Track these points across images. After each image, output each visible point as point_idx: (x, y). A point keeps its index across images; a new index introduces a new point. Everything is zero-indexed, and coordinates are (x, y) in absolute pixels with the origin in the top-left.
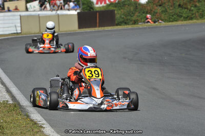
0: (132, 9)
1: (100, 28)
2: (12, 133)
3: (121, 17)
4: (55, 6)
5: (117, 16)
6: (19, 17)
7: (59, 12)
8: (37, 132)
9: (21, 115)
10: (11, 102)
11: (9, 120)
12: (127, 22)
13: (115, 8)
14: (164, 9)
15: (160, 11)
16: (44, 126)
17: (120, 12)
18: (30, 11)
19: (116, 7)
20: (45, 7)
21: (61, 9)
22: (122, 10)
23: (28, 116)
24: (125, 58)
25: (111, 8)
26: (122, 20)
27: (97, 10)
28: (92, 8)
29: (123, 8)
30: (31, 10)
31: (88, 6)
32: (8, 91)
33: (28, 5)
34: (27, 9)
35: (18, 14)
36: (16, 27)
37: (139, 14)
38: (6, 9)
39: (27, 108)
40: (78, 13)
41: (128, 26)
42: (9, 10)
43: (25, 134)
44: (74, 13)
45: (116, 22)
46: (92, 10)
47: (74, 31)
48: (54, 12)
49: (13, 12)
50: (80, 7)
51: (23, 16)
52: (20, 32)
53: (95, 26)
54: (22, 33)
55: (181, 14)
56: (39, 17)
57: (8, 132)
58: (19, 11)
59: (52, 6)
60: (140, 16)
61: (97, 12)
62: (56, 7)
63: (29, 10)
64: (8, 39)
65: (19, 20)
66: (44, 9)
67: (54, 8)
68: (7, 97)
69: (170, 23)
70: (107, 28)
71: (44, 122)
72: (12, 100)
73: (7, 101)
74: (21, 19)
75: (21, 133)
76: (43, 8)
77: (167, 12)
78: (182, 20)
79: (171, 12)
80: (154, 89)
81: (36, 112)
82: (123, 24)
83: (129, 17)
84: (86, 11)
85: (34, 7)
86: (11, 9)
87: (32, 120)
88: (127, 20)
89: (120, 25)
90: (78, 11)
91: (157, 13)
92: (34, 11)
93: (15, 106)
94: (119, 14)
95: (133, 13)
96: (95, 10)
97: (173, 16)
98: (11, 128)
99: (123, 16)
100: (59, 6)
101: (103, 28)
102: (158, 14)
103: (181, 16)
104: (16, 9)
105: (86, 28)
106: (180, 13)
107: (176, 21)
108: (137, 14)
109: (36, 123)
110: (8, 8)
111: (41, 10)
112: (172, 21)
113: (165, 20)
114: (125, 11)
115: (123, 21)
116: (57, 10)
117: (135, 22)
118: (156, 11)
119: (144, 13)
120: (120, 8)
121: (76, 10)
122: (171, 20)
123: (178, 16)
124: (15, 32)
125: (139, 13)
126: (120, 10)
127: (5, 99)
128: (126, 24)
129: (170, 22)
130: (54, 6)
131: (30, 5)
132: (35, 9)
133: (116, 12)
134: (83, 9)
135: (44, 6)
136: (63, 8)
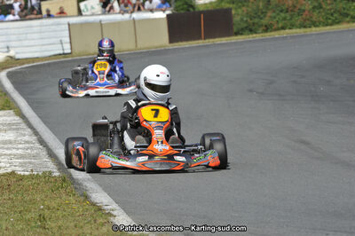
0: (261, 5)
1: (207, 41)
2: (60, 227)
3: (242, 20)
4: (129, 5)
5: (236, 19)
6: (67, 26)
7: (136, 15)
8: (103, 225)
9: (74, 195)
10: (57, 174)
11: (54, 204)
12: (253, 28)
13: (231, 6)
14: (316, 4)
15: (311, 7)
16: (115, 213)
17: (240, 11)
18: (86, 15)
19: (233, 3)
20: (112, 8)
21: (139, 9)
22: (244, 8)
23: (87, 197)
24: (251, 91)
25: (225, 5)
26: (245, 25)
27: (201, 9)
28: (192, 7)
29: (246, 4)
30: (87, 13)
31: (186, 3)
32: (52, 155)
33: (82, 5)
34: (80, 13)
35: (65, 20)
36: (62, 43)
37: (274, 14)
38: (44, 13)
39: (85, 184)
40: (168, 15)
41: (254, 35)
42: (49, 16)
43: (82, 227)
44: (161, 15)
45: (235, 29)
46: (191, 10)
47: (161, 47)
48: (127, 16)
49: (57, 17)
50: (170, 5)
51: (74, 24)
52: (69, 51)
53: (199, 38)
54: (74, 54)
55: (345, 11)
56: (101, 24)
57: (53, 225)
58: (67, 17)
59: (122, 5)
60: (275, 18)
61: (200, 12)
62: (130, 8)
63: (83, 13)
64: (49, 64)
65: (67, 32)
66: (109, 11)
67: (127, 8)
68: (51, 166)
69: (328, 28)
70: (218, 41)
71: (114, 206)
72: (59, 169)
73: (50, 173)
74: (69, 30)
75: (76, 226)
76: (108, 8)
77: (321, 8)
78: (348, 22)
79: (328, 7)
80: (303, 142)
81: (99, 189)
82: (247, 32)
83: (256, 20)
84: (182, 12)
85: (92, 8)
86: (52, 13)
87: (94, 204)
88: (254, 24)
89: (242, 34)
90: (168, 12)
91: (304, 11)
92: (93, 15)
93: (64, 180)
94: (238, 15)
95: (262, 13)
96: (197, 10)
97: (332, 15)
98: (58, 219)
99: (245, 19)
100: (134, 6)
101: (211, 40)
102: (306, 12)
103: (347, 15)
104: (62, 13)
105: (181, 41)
106: (344, 9)
107: (338, 23)
108: (269, 14)
109: (100, 209)
110: (48, 11)
111: (104, 13)
112: (331, 25)
113: (320, 22)
114: (250, 9)
115: (246, 28)
116: (132, 12)
117: (267, 29)
118: (303, 8)
119: (282, 11)
120: (240, 4)
121: (164, 11)
122: (330, 21)
123: (341, 14)
124: (61, 52)
125: (274, 12)
126: (240, 7)
127: (46, 169)
128: (252, 31)
129: (327, 25)
130: (126, 6)
131: (86, 6)
132: (93, 11)
133: (233, 12)
134: (176, 8)
135: (109, 5)
136: (142, 8)
